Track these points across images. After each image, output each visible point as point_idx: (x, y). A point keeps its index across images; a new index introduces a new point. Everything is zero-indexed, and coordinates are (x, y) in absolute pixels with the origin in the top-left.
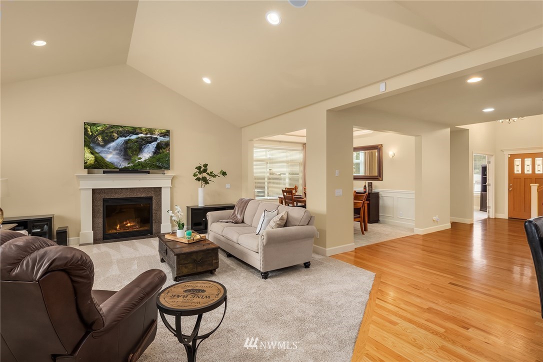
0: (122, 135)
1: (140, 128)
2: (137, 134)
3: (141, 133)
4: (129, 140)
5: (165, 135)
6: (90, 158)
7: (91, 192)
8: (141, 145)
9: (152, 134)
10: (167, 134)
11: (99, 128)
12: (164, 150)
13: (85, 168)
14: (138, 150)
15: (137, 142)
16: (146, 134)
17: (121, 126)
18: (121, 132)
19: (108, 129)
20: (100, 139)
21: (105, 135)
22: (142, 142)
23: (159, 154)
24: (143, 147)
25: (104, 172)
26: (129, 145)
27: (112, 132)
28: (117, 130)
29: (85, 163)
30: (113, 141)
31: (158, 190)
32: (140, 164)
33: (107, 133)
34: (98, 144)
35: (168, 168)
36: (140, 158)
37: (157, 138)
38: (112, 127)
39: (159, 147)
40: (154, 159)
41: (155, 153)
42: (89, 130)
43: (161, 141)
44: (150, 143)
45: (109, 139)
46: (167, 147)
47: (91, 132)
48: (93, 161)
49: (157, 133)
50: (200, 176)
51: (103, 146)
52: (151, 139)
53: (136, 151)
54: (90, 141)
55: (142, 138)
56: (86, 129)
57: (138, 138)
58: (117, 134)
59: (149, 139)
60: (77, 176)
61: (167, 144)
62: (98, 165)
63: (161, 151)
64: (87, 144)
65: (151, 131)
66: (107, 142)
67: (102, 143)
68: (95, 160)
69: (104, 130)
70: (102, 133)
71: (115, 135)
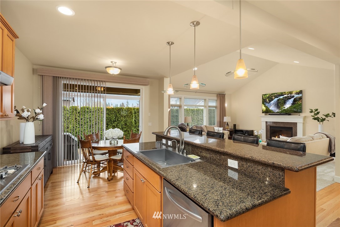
0: (276, 97)
1: (285, 92)
2: (283, 95)
3: (285, 95)
4: (280, 99)
5: (299, 93)
6: (264, 108)
7: (265, 123)
8: (285, 101)
9: (291, 94)
10: (301, 92)
11: (267, 96)
12: (298, 102)
13: (263, 112)
15: (283, 99)
16: (288, 95)
17: (276, 93)
18: (276, 96)
19: (270, 95)
20: (268, 100)
21: (269, 98)
22: (286, 99)
23: (295, 105)
25: (269, 115)
26: (279, 101)
27: (272, 96)
28: (274, 95)
29: (263, 110)
30: (273, 100)
31: (295, 124)
32: (284, 110)
34: (267, 103)
35: (301, 112)
36: (285, 107)
37: (294, 96)
38: (272, 94)
39: (295, 101)
40: (292, 108)
41: (293, 104)
42: (264, 97)
44: (290, 99)
45: (271, 100)
46: (300, 100)
49: (294, 93)
50: (316, 117)
51: (269, 103)
52: (291, 97)
53: (283, 104)
54: (264, 101)
55: (286, 97)
56: (263, 97)
57: (284, 97)
58: (274, 97)
59: (289, 97)
60: (260, 116)
61: (301, 98)
62: (267, 112)
63: (296, 103)
64: (263, 103)
65: (291, 93)
66: (270, 101)
67: (268, 102)
68: (266, 109)
69: (269, 96)
70: (268, 97)
71: (273, 97)
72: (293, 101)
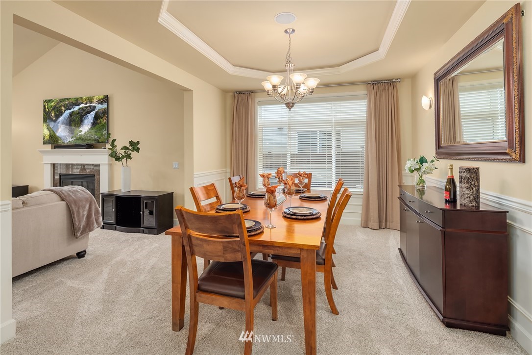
0: (67, 107)
1: (82, 98)
2: (79, 105)
3: (82, 103)
4: (73, 112)
5: (102, 102)
6: (47, 133)
7: (51, 167)
8: (81, 117)
9: (91, 102)
10: (106, 99)
11: (52, 104)
12: (101, 120)
13: (44, 143)
14: (79, 122)
15: (79, 113)
16: (86, 104)
17: (67, 99)
18: (67, 105)
19: (58, 103)
20: (53, 115)
21: (56, 110)
22: (82, 113)
23: (97, 126)
24: (83, 118)
25: (55, 147)
26: (73, 117)
27: (61, 106)
28: (64, 103)
29: (44, 139)
30: (62, 115)
31: (98, 167)
32: (81, 137)
33: (57, 108)
34: (52, 120)
37: (95, 107)
38: (62, 100)
39: (96, 117)
40: (92, 132)
41: (94, 124)
42: (46, 106)
43: (99, 110)
44: (89, 113)
45: (59, 114)
46: (105, 115)
47: (48, 109)
48: (48, 137)
49: (95, 100)
51: (55, 121)
52: (90, 108)
54: (47, 117)
55: (82, 109)
56: (44, 106)
57: (80, 109)
58: (65, 107)
60: (40, 151)
61: (106, 112)
62: (54, 142)
63: (99, 121)
64: (45, 120)
65: (90, 100)
66: (57, 117)
67: (54, 118)
68: (50, 136)
69: (55, 105)
70: (54, 108)
71: (63, 108)
72: (94, 118)
